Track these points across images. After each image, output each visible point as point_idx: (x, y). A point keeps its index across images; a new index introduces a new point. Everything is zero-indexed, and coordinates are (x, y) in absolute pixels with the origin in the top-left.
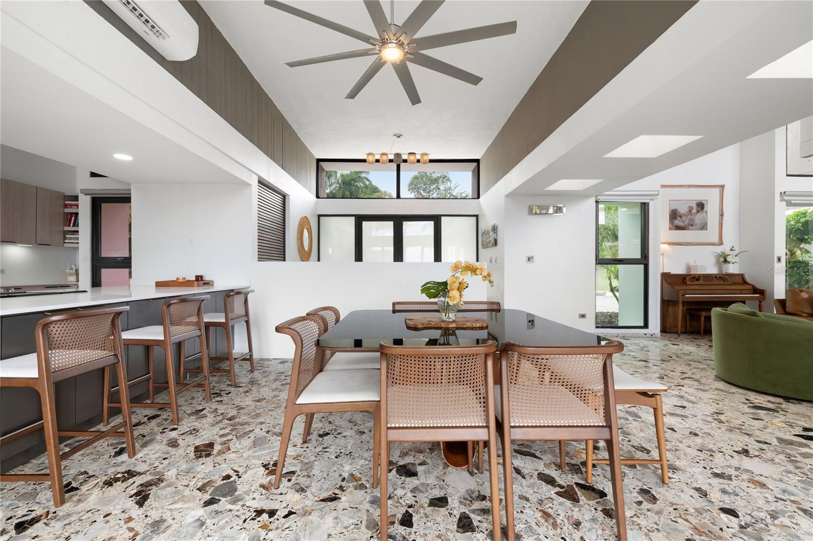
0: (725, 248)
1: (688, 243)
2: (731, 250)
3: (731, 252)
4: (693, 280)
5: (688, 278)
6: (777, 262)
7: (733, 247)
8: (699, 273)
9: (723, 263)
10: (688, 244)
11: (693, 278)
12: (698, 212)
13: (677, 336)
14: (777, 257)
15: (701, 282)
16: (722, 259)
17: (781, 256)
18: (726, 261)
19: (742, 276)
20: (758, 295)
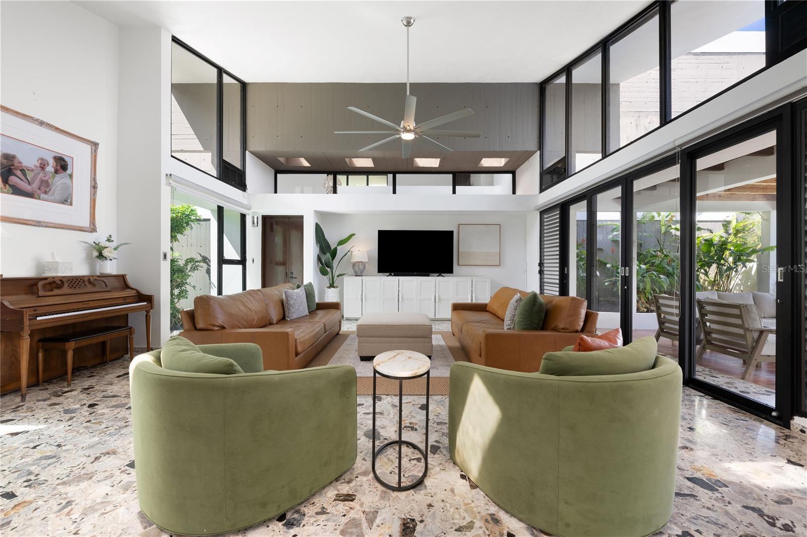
0: (100, 237)
1: (39, 222)
2: (109, 240)
3: (108, 244)
4: (49, 287)
5: (40, 284)
6: (163, 260)
7: (110, 236)
8: (60, 274)
9: (96, 259)
10: (38, 224)
11: (50, 284)
12: (56, 172)
13: (18, 399)
14: (163, 253)
15: (65, 290)
16: (96, 254)
17: (166, 253)
18: (101, 256)
19: (122, 278)
20: (146, 303)
